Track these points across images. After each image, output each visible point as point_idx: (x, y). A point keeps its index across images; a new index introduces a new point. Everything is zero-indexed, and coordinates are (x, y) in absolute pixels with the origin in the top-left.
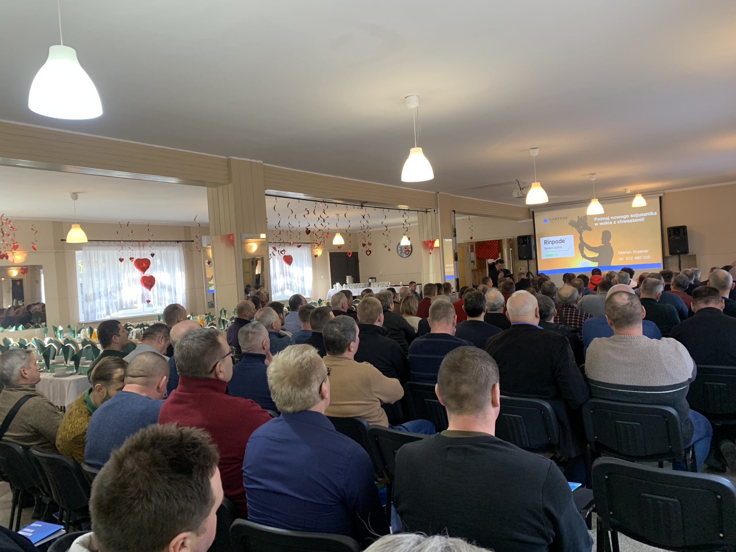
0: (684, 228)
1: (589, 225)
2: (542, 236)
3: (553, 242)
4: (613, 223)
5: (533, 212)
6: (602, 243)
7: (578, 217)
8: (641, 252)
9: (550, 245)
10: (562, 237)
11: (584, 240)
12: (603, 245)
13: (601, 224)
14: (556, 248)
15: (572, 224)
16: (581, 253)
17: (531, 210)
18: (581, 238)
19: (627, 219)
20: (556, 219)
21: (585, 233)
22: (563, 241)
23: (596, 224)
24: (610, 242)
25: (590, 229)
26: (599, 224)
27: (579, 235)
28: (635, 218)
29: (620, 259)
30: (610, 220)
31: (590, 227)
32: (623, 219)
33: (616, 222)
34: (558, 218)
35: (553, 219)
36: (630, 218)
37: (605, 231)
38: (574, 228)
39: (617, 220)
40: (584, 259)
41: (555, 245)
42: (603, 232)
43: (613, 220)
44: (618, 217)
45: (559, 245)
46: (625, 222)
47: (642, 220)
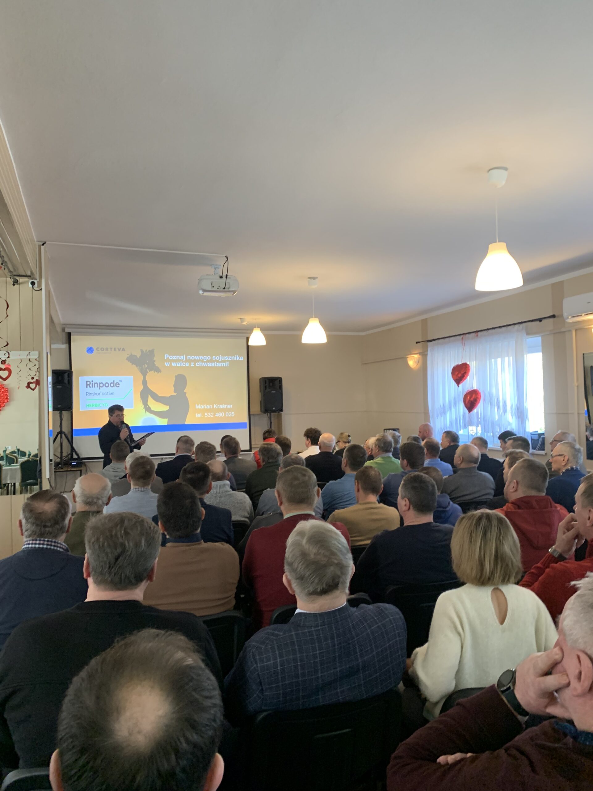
0: (280, 380)
1: (157, 364)
2: (83, 373)
3: (100, 385)
4: (190, 364)
5: (69, 335)
6: (175, 392)
7: (142, 351)
8: (223, 406)
9: (96, 390)
10: (116, 379)
11: (150, 386)
12: (175, 394)
13: (174, 364)
14: (104, 394)
15: (132, 359)
16: (143, 404)
17: (67, 330)
18: (145, 383)
19: (208, 361)
20: (107, 349)
21: (151, 376)
22: (117, 385)
23: (167, 364)
24: (185, 391)
25: (158, 370)
26: (171, 364)
27: (143, 377)
28: (217, 361)
29: (199, 415)
30: (186, 361)
31: (158, 368)
32: (202, 361)
33: (195, 364)
34: (111, 348)
35: (102, 349)
36: (211, 361)
37: (179, 375)
38: (134, 366)
39: (195, 361)
40: (147, 413)
41: (104, 389)
42: (176, 376)
43: (190, 361)
44: (197, 358)
45: (110, 389)
46: (205, 365)
47: (227, 364)
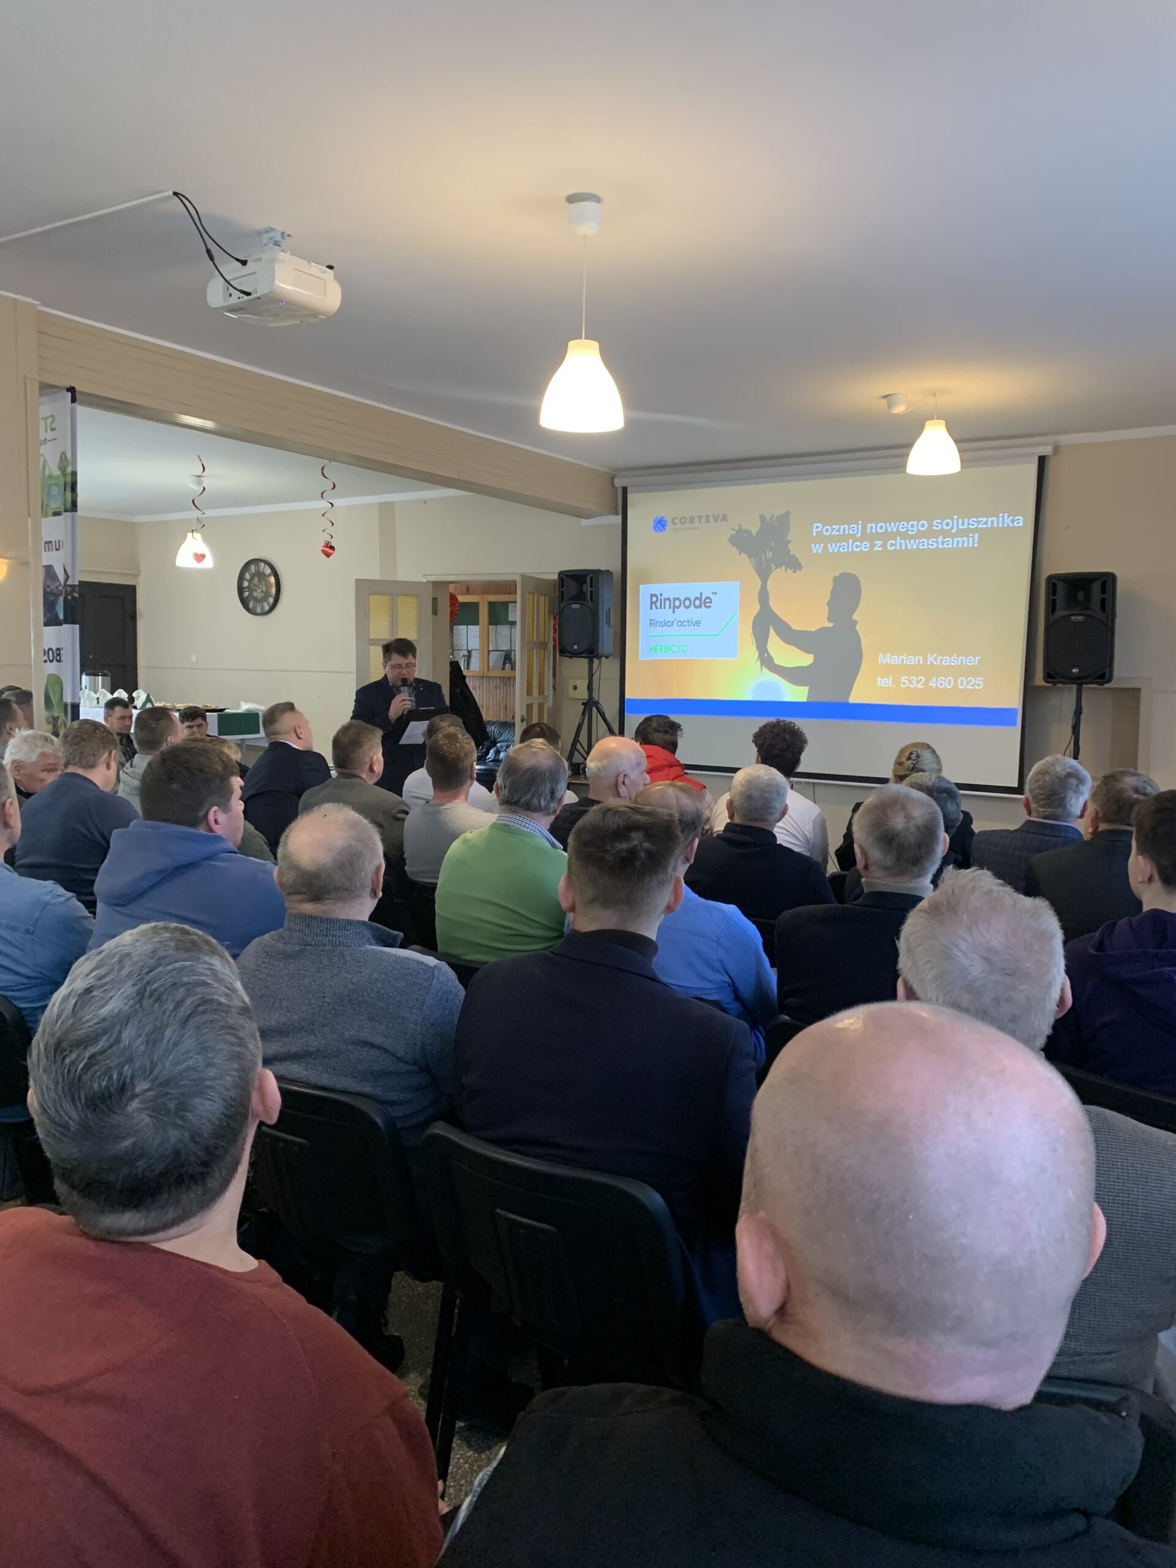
0: (1107, 581)
1: (793, 549)
2: (646, 579)
3: (675, 604)
4: (873, 545)
5: (625, 490)
6: (830, 620)
7: (762, 518)
8: (954, 661)
9: (665, 614)
10: (705, 588)
11: (776, 606)
12: (831, 625)
13: (832, 548)
14: (681, 624)
15: (741, 541)
17: (619, 483)
18: (763, 597)
19: (919, 535)
20: (692, 520)
21: (779, 577)
22: (704, 602)
23: (817, 549)
24: (854, 617)
25: (794, 564)
26: (825, 548)
27: (760, 582)
28: (946, 534)
29: (885, 682)
30: (865, 537)
31: (795, 558)
32: (905, 536)
33: (884, 546)
34: (700, 517)
35: (683, 521)
36: (930, 534)
37: (843, 575)
38: (744, 556)
39: (886, 536)
40: (765, 670)
41: (682, 614)
42: (836, 580)
43: (871, 538)
44: (892, 527)
45: (693, 613)
46: (912, 545)
47: (971, 542)
